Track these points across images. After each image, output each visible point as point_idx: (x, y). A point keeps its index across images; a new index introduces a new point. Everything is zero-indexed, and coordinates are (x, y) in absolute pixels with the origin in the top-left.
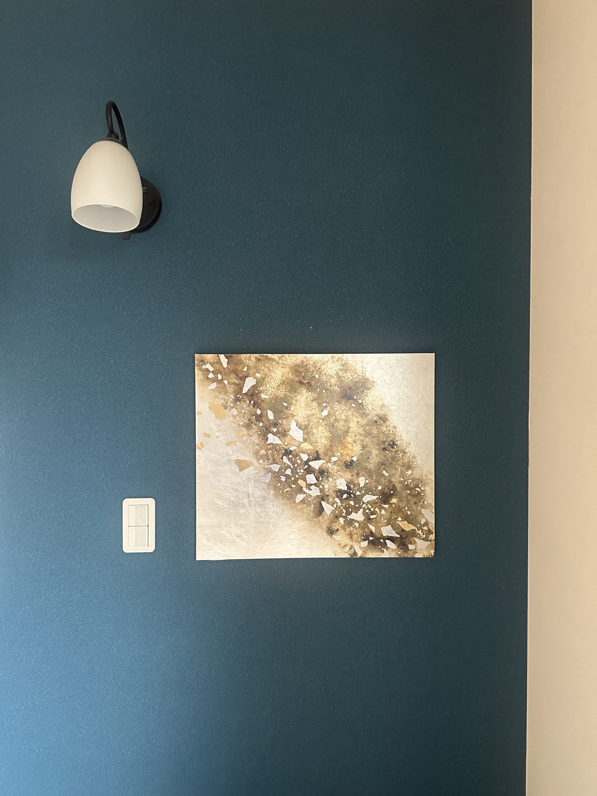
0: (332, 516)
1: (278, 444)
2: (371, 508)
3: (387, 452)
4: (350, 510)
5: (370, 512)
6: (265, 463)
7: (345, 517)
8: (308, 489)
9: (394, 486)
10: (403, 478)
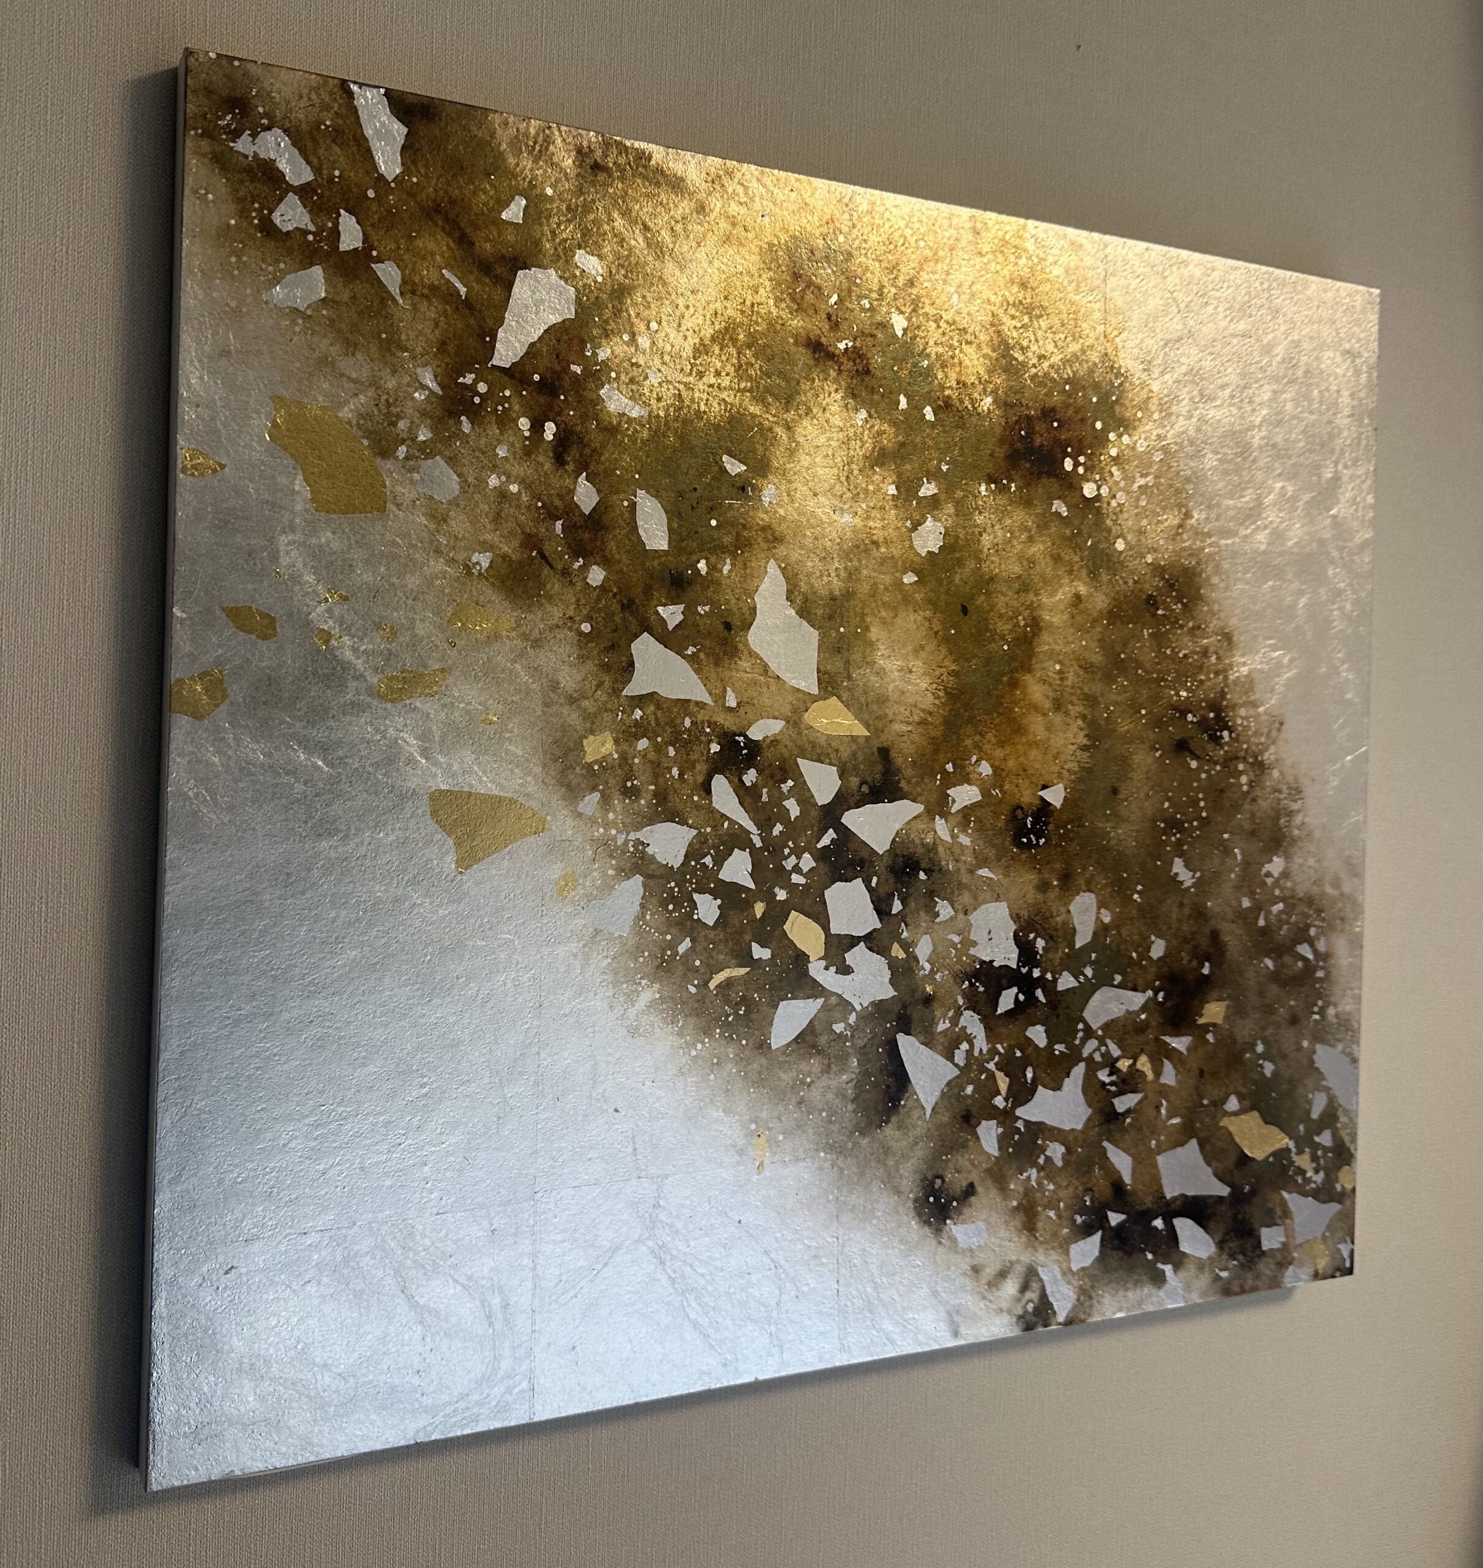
0: (945, 1118)
1: (689, 701)
2: (1117, 1059)
3: (1194, 764)
4: (1029, 1075)
5: (1114, 1078)
6: (611, 816)
7: (1006, 1117)
8: (833, 969)
9: (1215, 936)
10: (1251, 894)
